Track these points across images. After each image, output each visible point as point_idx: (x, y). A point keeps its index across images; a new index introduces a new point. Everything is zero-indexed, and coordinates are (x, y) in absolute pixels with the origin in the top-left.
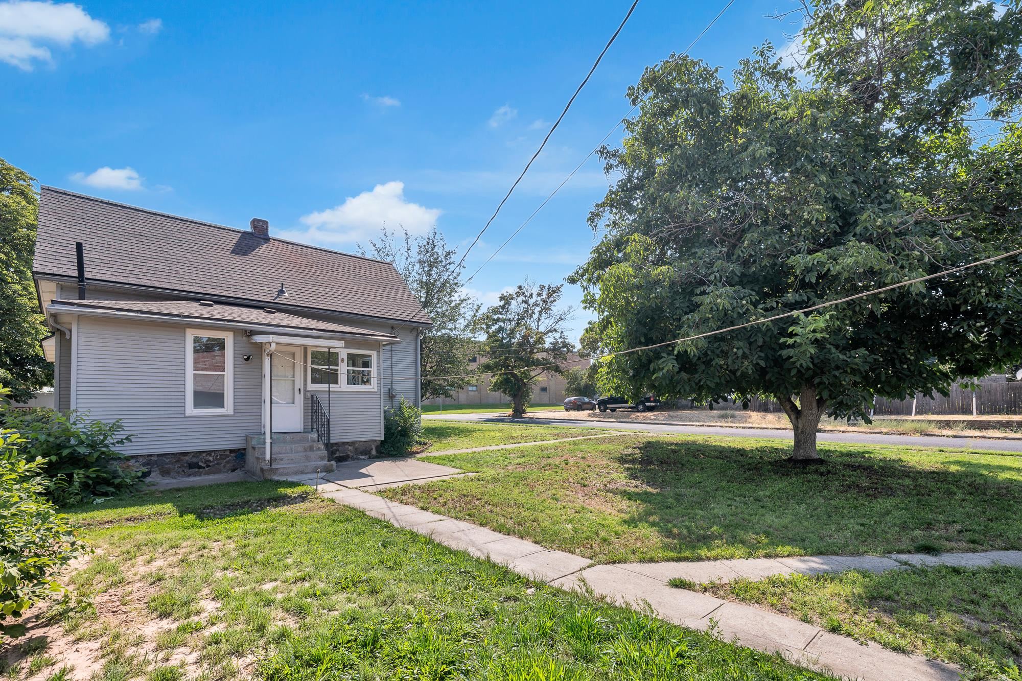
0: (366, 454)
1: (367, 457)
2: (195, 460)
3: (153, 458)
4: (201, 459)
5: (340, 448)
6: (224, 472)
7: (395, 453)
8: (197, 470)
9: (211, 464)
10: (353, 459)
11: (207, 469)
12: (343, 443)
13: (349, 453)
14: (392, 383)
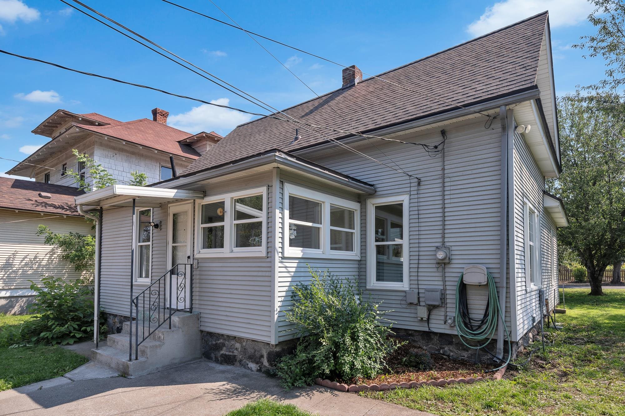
0: (255, 362)
1: (257, 367)
3: (122, 318)
5: (227, 343)
10: (241, 364)
12: (230, 337)
14: (444, 237)
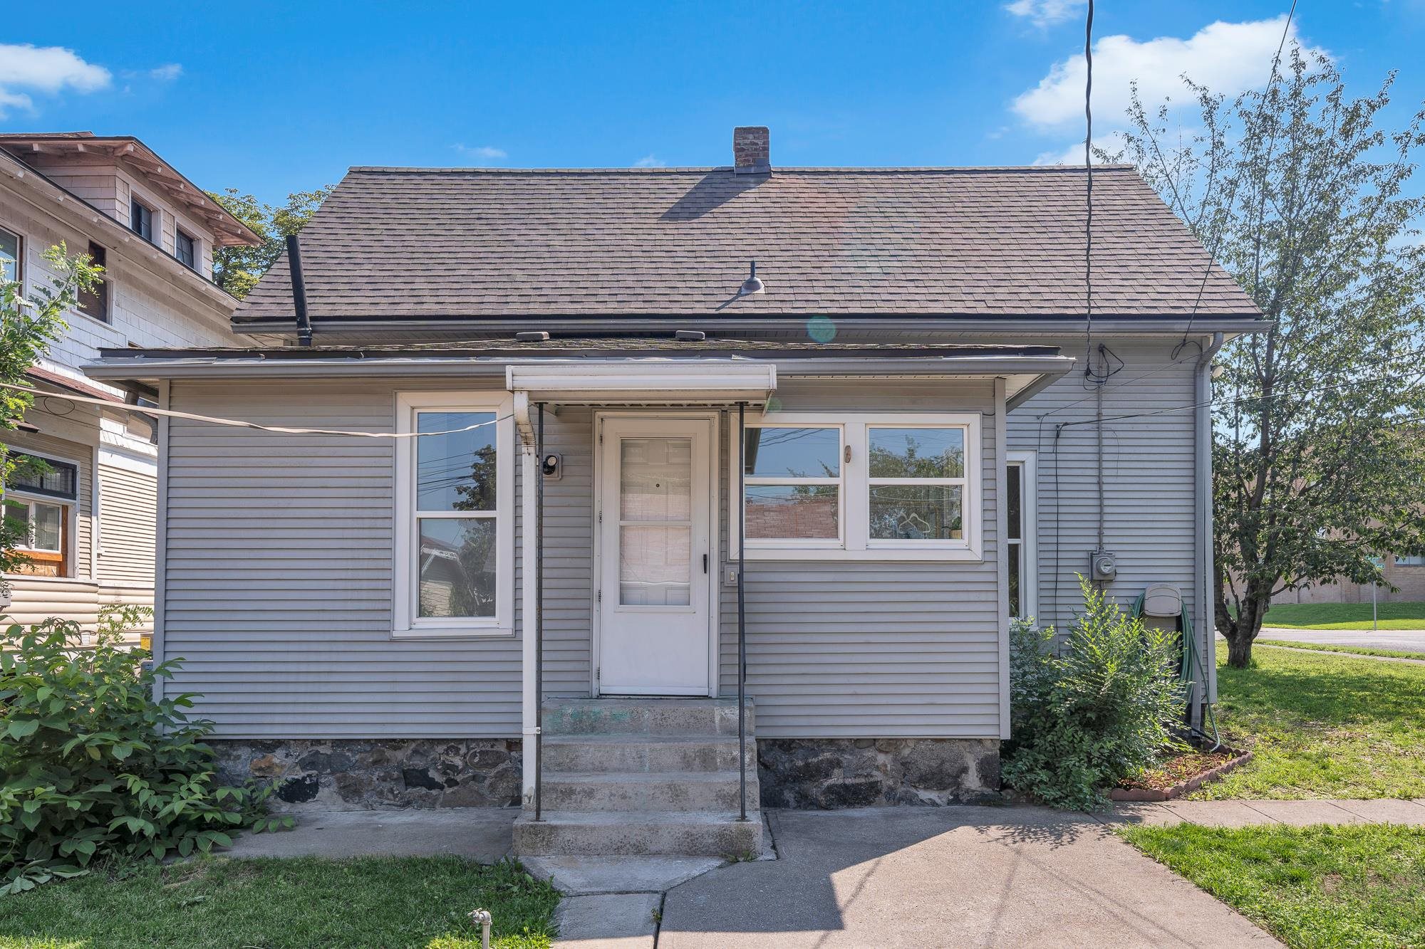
0: (941, 786)
1: (947, 795)
2: (419, 763)
3: (323, 750)
4: (434, 762)
5: (846, 758)
6: (493, 804)
7: (1052, 793)
8: (424, 790)
9: (459, 778)
10: (893, 798)
11: (449, 791)
12: (858, 743)
13: (878, 776)
14: (1100, 535)
